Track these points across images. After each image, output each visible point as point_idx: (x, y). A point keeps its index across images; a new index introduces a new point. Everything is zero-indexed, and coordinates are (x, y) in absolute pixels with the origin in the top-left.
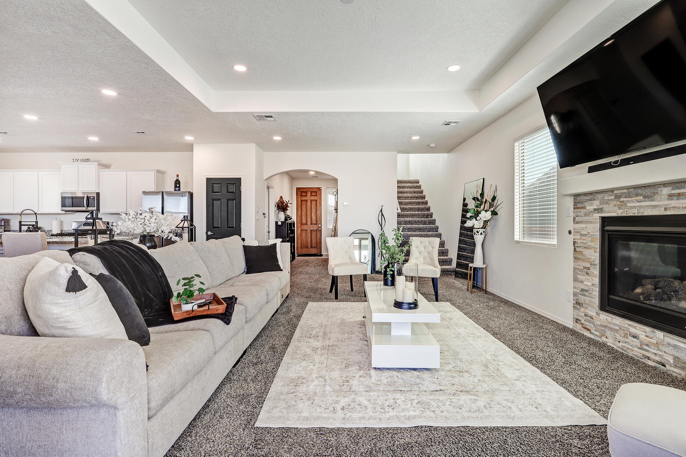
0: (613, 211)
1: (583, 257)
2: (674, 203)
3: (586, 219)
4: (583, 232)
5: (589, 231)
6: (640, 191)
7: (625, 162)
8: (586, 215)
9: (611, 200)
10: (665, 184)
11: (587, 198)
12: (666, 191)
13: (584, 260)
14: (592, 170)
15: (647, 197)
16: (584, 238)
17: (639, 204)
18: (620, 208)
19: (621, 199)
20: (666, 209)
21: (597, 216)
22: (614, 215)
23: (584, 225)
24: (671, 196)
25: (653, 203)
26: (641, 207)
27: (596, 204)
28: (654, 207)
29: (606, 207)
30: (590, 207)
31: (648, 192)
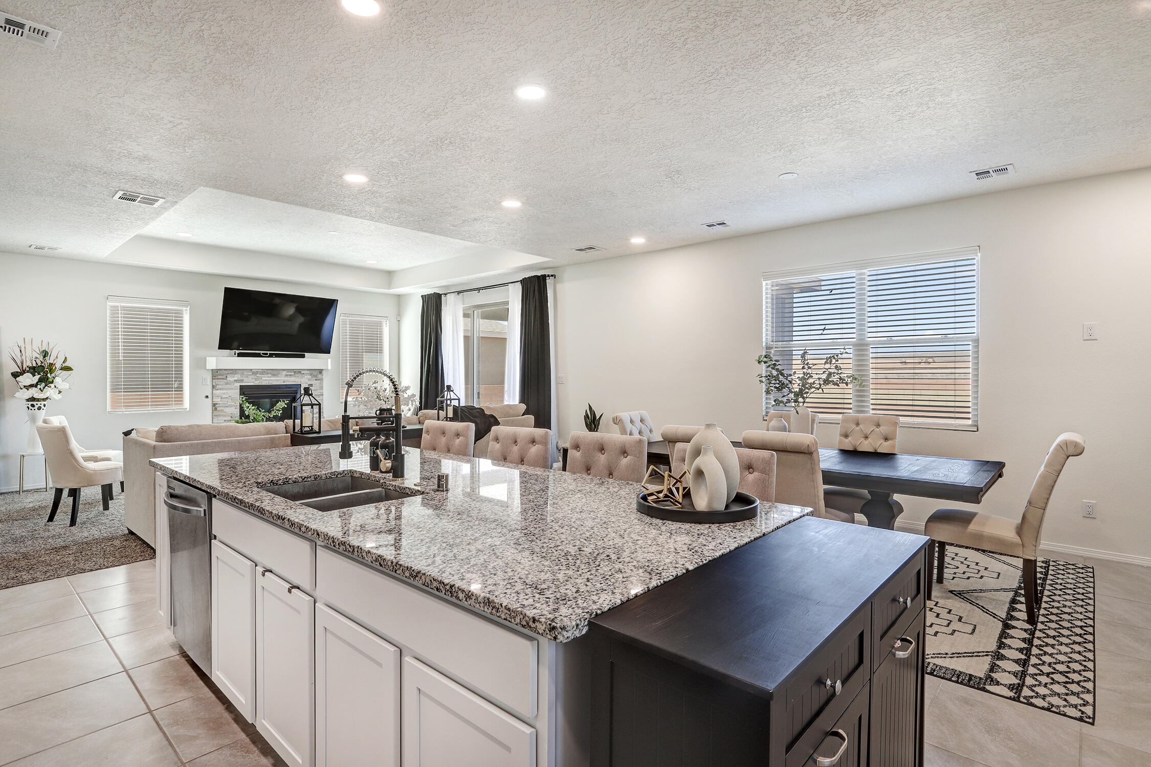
0: (250, 381)
1: (224, 414)
2: (288, 378)
3: (228, 386)
4: (224, 396)
5: (230, 395)
6: (270, 371)
7: (271, 356)
8: (227, 384)
9: (249, 375)
10: (283, 370)
11: (227, 372)
12: (284, 373)
13: (225, 416)
14: (240, 355)
15: (274, 375)
16: (224, 400)
17: (269, 378)
18: (256, 380)
19: (257, 375)
20: (284, 382)
21: (238, 385)
22: (252, 384)
23: (225, 391)
24: (286, 375)
25: (277, 378)
26: (271, 380)
27: (236, 377)
28: (278, 380)
29: (245, 379)
30: (231, 378)
31: (275, 373)
